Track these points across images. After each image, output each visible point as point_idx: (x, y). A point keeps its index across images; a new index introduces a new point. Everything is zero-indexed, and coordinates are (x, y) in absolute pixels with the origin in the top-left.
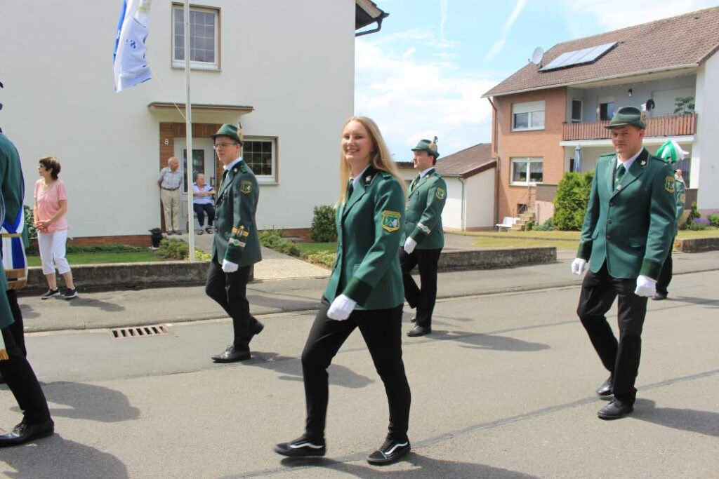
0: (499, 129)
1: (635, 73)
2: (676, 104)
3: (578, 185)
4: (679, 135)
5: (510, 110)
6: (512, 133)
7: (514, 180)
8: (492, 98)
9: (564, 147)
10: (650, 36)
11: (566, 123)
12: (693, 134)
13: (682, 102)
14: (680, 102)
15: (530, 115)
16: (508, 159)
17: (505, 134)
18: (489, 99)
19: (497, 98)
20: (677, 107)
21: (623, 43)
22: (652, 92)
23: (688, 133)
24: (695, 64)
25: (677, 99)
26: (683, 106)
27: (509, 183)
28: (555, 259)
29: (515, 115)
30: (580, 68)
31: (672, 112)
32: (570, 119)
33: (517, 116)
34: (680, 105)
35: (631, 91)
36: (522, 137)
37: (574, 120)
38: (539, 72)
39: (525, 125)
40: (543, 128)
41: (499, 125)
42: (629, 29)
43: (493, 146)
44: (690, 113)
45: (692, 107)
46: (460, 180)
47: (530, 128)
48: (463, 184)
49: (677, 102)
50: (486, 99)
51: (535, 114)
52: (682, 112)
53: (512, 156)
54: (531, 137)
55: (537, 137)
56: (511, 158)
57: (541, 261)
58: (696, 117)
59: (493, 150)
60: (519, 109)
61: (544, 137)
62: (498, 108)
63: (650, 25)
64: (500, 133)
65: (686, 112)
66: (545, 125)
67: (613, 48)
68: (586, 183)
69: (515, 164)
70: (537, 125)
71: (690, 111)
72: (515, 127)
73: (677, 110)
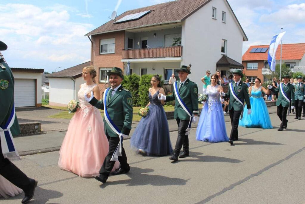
0: (94, 53)
1: (154, 24)
2: (174, 41)
3: (126, 82)
4: (175, 57)
5: (99, 43)
6: (100, 55)
7: (102, 80)
8: (90, 36)
9: (123, 62)
10: (165, 8)
11: (124, 50)
12: (180, 56)
13: (176, 40)
14: (175, 40)
15: (108, 45)
16: (98, 68)
17: (96, 56)
18: (89, 37)
19: (92, 36)
20: (174, 42)
21: (153, 11)
22: (165, 35)
23: (179, 56)
24: (180, 21)
25: (174, 39)
26: (177, 43)
27: (99, 81)
28: (40, 131)
29: (102, 46)
30: (132, 22)
31: (172, 45)
32: (126, 47)
33: (103, 46)
34: (176, 42)
35: (155, 34)
36: (105, 57)
37: (129, 49)
38: (114, 23)
39: (106, 51)
40: (114, 52)
41: (94, 50)
42: (158, 5)
43: (91, 62)
44: (180, 46)
45: (180, 43)
46: (72, 79)
47: (108, 53)
48: (74, 82)
49: (174, 40)
50: (87, 37)
51: (110, 45)
52: (176, 45)
53: (100, 67)
54: (109, 57)
55: (112, 57)
56: (99, 68)
57: (26, 133)
58: (182, 47)
59: (91, 63)
60: (103, 42)
61: (115, 57)
62: (94, 42)
63: (167, 3)
64: (94, 55)
65: (178, 45)
66: (115, 51)
67: (148, 13)
68: (129, 81)
69: (102, 71)
70: (112, 51)
71: (180, 44)
72: (102, 52)
73: (174, 44)
